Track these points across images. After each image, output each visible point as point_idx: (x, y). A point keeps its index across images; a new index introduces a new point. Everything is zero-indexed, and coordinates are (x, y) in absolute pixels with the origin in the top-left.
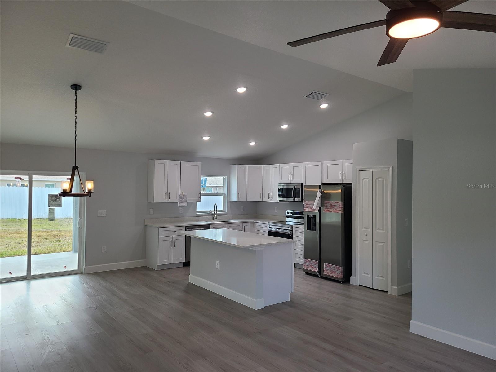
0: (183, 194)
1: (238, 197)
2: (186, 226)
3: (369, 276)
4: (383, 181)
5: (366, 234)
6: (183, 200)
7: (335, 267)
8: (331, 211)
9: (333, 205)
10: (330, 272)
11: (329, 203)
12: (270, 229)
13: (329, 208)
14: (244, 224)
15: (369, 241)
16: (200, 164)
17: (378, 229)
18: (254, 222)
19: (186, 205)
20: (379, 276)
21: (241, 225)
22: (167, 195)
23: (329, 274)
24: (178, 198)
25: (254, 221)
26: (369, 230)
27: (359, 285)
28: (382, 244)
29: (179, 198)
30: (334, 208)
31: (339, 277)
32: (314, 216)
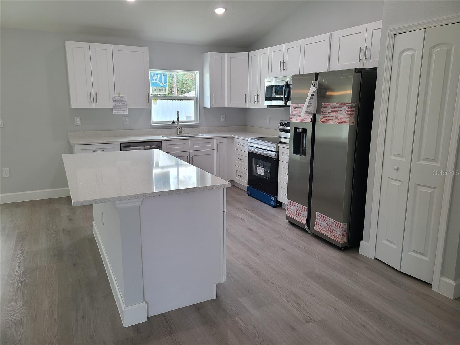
0: (119, 96)
1: (212, 101)
2: (121, 143)
3: (395, 247)
4: (449, 52)
5: (396, 167)
6: (121, 104)
7: (333, 222)
8: (332, 121)
9: (336, 109)
10: (324, 229)
11: (329, 107)
12: (251, 148)
13: (329, 115)
14: (218, 141)
15: (402, 182)
16: (146, 49)
17: (425, 159)
18: (233, 138)
19: (126, 112)
20: (414, 251)
21: (213, 141)
22: (93, 97)
23: (323, 232)
24: (111, 100)
25: (234, 136)
26: (404, 160)
27: (375, 258)
28: (429, 190)
29: (114, 101)
30: (337, 116)
31: (338, 240)
32: (305, 131)
